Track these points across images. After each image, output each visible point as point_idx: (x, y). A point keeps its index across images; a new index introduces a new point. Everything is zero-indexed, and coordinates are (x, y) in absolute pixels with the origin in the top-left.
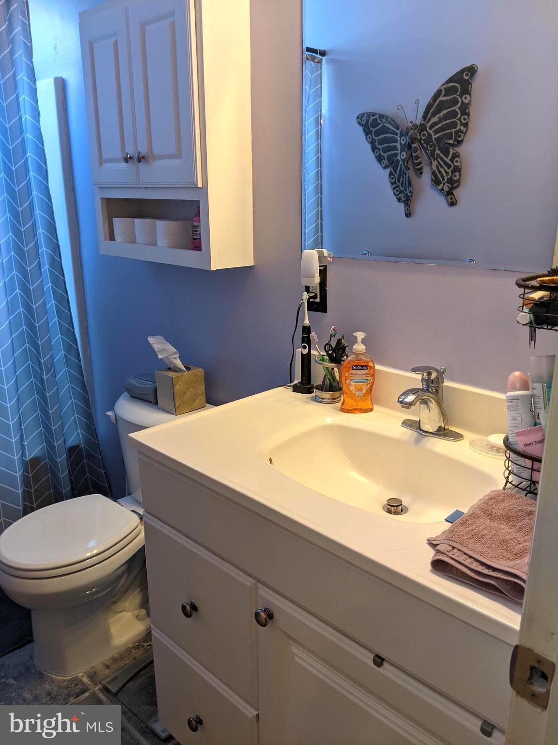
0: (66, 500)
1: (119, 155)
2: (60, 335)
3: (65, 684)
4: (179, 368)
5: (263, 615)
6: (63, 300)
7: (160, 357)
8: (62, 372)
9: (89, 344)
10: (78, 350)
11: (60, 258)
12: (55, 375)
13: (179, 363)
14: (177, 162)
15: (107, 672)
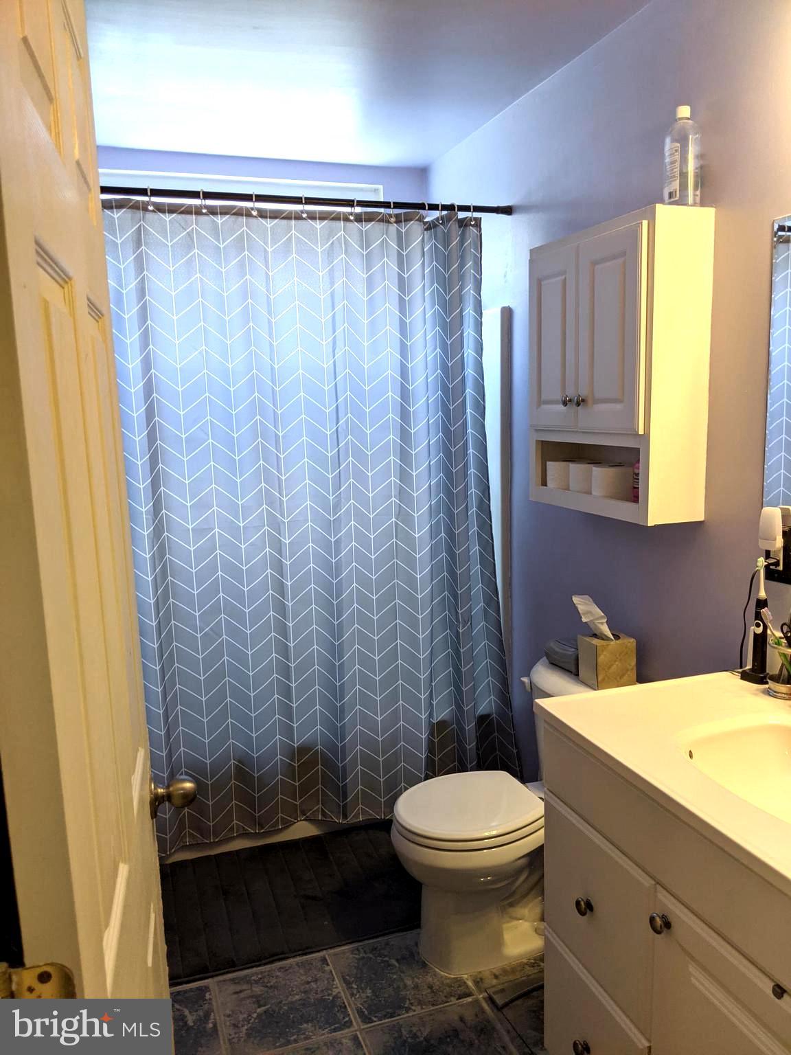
0: (470, 771)
1: (559, 396)
2: (480, 585)
3: (448, 981)
4: (606, 636)
5: (659, 921)
6: (487, 546)
7: (584, 620)
8: (480, 626)
9: (511, 597)
10: (498, 602)
11: (489, 501)
12: (471, 629)
13: (606, 630)
14: (618, 407)
15: (494, 982)
